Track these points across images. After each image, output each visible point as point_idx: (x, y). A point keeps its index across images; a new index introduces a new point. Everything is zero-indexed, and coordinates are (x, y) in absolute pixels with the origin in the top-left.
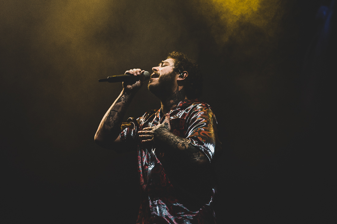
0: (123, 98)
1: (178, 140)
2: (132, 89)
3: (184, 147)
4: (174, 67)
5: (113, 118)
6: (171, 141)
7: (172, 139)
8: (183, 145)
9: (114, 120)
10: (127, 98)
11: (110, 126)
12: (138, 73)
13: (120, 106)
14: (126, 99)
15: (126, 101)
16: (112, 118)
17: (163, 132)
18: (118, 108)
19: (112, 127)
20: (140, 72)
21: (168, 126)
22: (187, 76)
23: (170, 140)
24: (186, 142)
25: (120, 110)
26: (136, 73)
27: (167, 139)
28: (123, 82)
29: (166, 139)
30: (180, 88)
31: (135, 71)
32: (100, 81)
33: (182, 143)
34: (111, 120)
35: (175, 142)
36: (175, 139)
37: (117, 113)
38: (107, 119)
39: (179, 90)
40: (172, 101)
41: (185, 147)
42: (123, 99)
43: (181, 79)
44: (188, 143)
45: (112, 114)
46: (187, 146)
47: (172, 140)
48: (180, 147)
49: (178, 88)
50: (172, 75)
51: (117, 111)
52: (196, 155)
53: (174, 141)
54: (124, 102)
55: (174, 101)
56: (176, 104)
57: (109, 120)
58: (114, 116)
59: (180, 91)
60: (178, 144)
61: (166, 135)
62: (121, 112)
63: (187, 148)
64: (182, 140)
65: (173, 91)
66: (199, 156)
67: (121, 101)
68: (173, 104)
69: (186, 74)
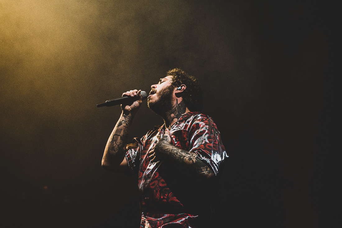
0: (124, 120)
1: (183, 154)
2: (130, 110)
3: (191, 161)
4: (171, 82)
5: (117, 143)
6: (176, 155)
7: (177, 153)
8: (190, 159)
9: (118, 144)
10: (127, 120)
11: (115, 151)
12: (135, 94)
13: (121, 130)
14: (126, 121)
15: (127, 123)
16: (115, 143)
17: (164, 145)
18: (120, 132)
19: (117, 151)
20: (137, 92)
21: (167, 138)
23: (174, 154)
24: (192, 156)
25: (122, 133)
26: (133, 93)
27: (171, 153)
28: (121, 105)
29: (169, 153)
30: (180, 100)
31: (131, 93)
32: (98, 106)
33: (189, 157)
34: (115, 145)
35: (181, 156)
36: (180, 153)
37: (119, 137)
38: (111, 145)
40: (172, 115)
41: (193, 161)
42: (123, 121)
43: (180, 91)
44: (195, 156)
45: (115, 139)
46: (194, 160)
48: (187, 161)
49: (177, 100)
50: (171, 89)
51: (119, 135)
52: (204, 169)
53: (179, 155)
54: (125, 125)
55: (175, 115)
56: (177, 118)
57: (113, 145)
58: (117, 140)
59: (179, 104)
60: (184, 158)
61: (168, 149)
62: (123, 135)
63: (195, 162)
64: (188, 154)
65: (172, 105)
66: (207, 169)
67: (122, 124)
68: (174, 118)
69: (183, 87)
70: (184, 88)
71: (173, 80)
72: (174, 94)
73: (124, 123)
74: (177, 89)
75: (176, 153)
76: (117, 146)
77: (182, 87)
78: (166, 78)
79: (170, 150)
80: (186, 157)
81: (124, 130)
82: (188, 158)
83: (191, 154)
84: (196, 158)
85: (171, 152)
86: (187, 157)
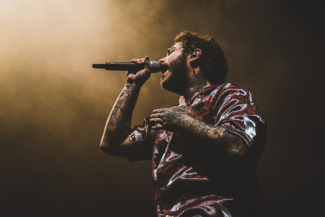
0: (126, 90)
1: (207, 127)
2: (134, 79)
3: (217, 135)
5: (116, 116)
6: (197, 128)
8: (216, 133)
9: (117, 118)
10: (130, 90)
11: (113, 126)
13: (122, 101)
14: (129, 92)
15: (130, 94)
16: (114, 116)
18: (121, 104)
19: (115, 127)
21: (186, 110)
22: (200, 54)
23: (196, 127)
25: (123, 105)
28: (127, 72)
30: (197, 70)
33: (214, 130)
35: (204, 129)
36: (203, 126)
39: (196, 73)
40: (192, 89)
41: (219, 135)
42: (125, 92)
43: (195, 59)
44: (222, 130)
46: (221, 134)
47: (199, 127)
48: (212, 135)
49: (194, 71)
50: (183, 58)
51: (119, 107)
52: (234, 146)
53: (202, 128)
54: (127, 95)
55: (194, 89)
56: (197, 92)
57: (111, 120)
59: (198, 74)
60: (208, 131)
61: (188, 120)
62: (124, 107)
63: (221, 136)
64: (214, 127)
65: (190, 77)
66: (238, 147)
67: (123, 94)
68: (194, 92)
69: (198, 52)
70: (199, 54)
71: (183, 47)
72: (188, 63)
73: (126, 93)
74: (191, 57)
75: (198, 126)
76: (116, 119)
77: (196, 52)
78: (174, 46)
79: (190, 122)
80: (210, 130)
81: (126, 101)
82: (213, 132)
83: (217, 127)
84: (224, 132)
85: (192, 123)
86: (213, 130)
